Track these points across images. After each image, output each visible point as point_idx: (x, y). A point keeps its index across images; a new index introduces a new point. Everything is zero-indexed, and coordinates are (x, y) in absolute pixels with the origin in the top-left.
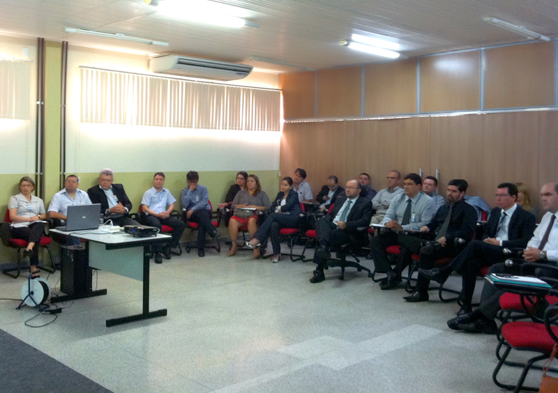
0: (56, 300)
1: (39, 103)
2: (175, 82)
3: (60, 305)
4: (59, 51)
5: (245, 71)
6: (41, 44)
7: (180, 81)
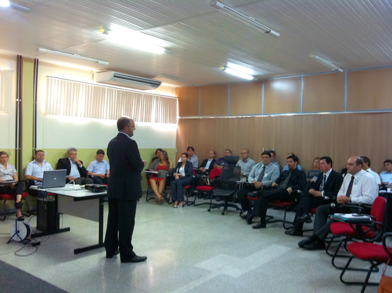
0: (35, 236)
1: (18, 100)
2: (110, 89)
3: (38, 240)
4: (32, 65)
5: (157, 84)
6: (20, 60)
7: (114, 89)
